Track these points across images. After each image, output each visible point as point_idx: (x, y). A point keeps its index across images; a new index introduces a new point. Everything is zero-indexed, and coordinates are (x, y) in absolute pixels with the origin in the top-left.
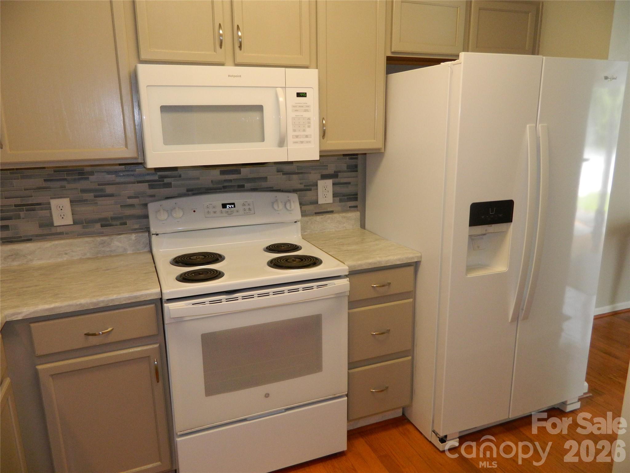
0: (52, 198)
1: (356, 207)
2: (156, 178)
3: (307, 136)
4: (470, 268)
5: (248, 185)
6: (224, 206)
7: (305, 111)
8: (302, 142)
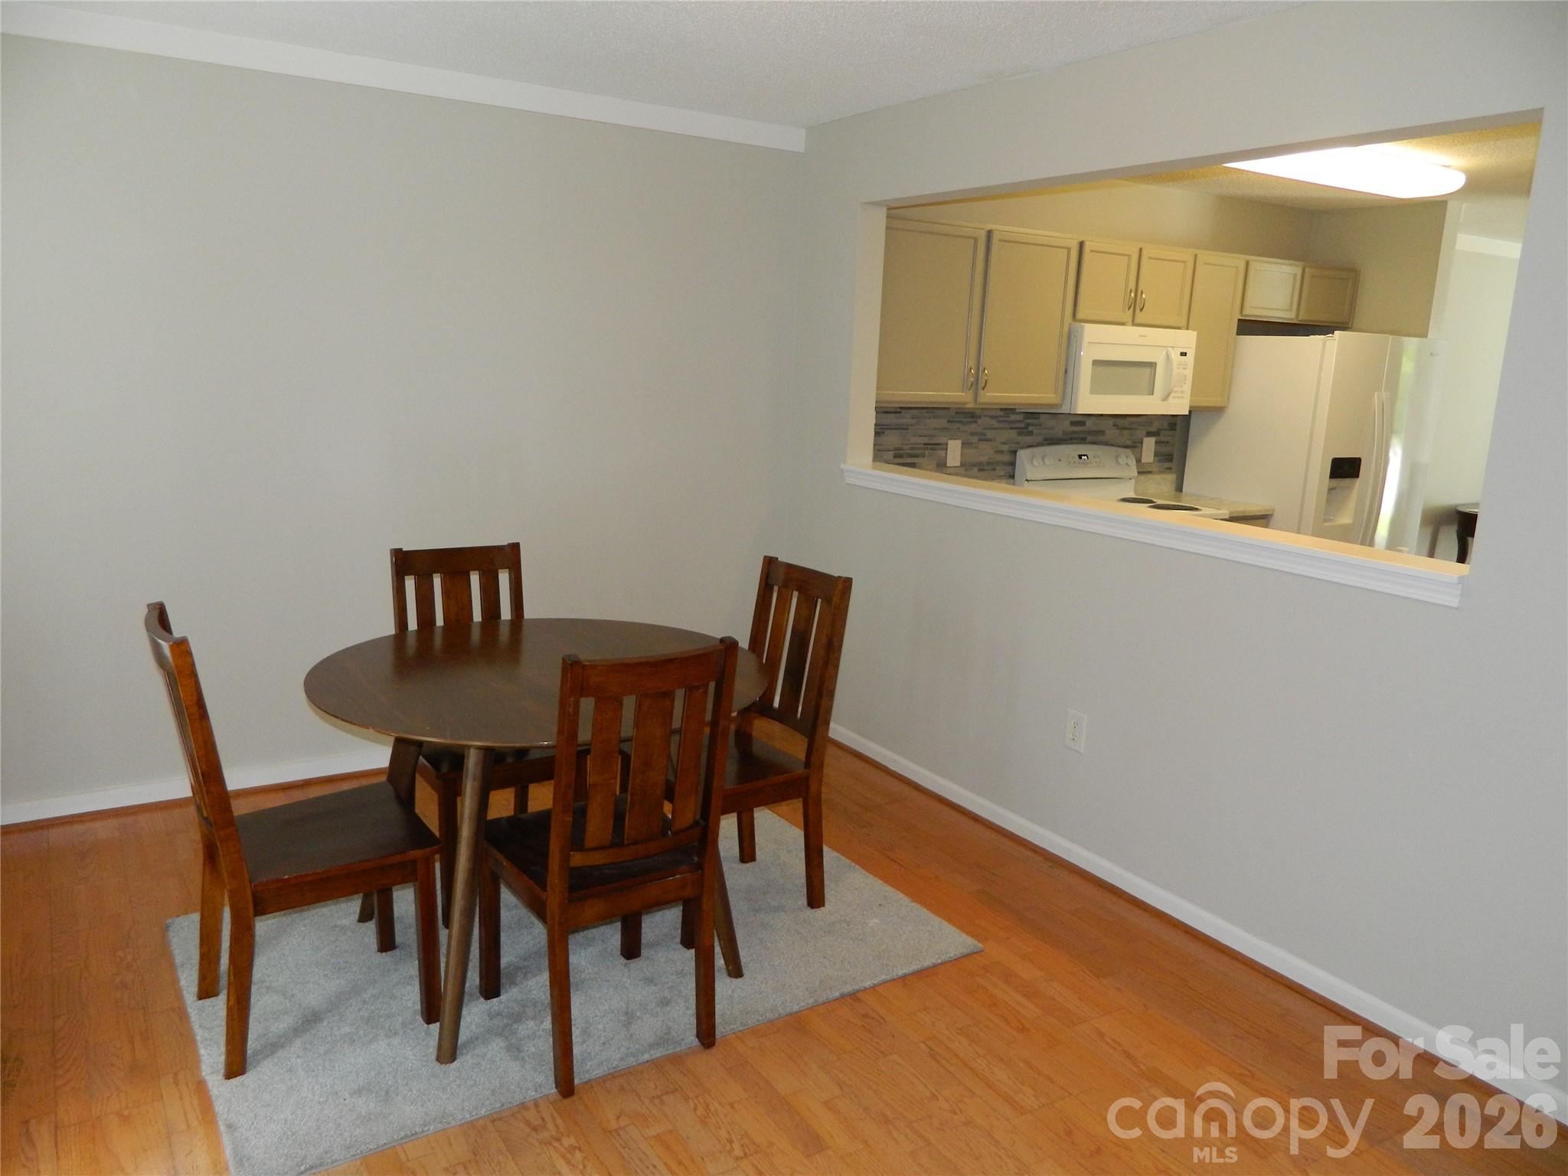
0: (950, 439)
1: (1170, 469)
2: (1023, 425)
3: (1182, 392)
4: (1325, 520)
5: (1089, 438)
6: (1080, 457)
7: (1184, 369)
8: (1178, 397)
